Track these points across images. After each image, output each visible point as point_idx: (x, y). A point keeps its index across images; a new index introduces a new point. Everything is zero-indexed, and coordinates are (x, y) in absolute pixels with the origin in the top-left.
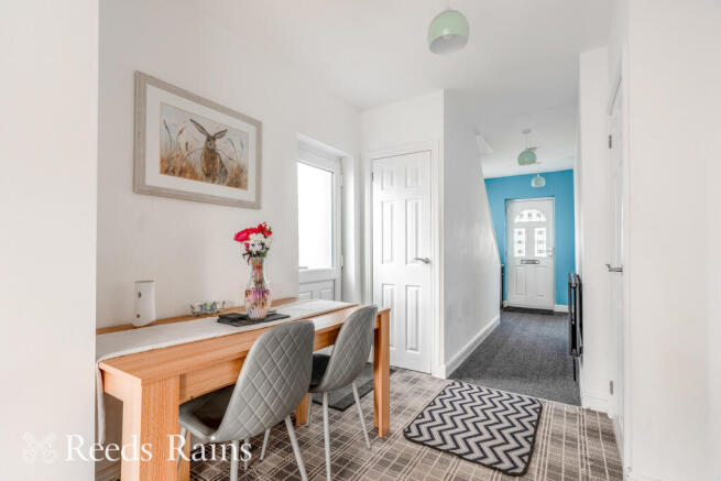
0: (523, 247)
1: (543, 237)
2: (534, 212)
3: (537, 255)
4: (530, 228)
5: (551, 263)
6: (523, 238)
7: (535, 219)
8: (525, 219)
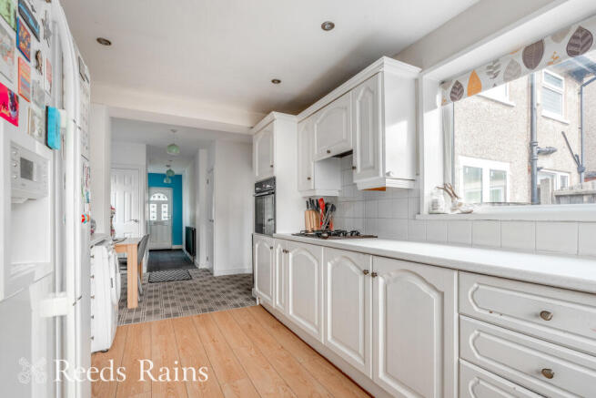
0: (155, 215)
1: (166, 209)
2: (162, 195)
3: (163, 219)
4: (159, 204)
5: (170, 224)
6: (155, 209)
7: (162, 199)
8: (156, 199)
